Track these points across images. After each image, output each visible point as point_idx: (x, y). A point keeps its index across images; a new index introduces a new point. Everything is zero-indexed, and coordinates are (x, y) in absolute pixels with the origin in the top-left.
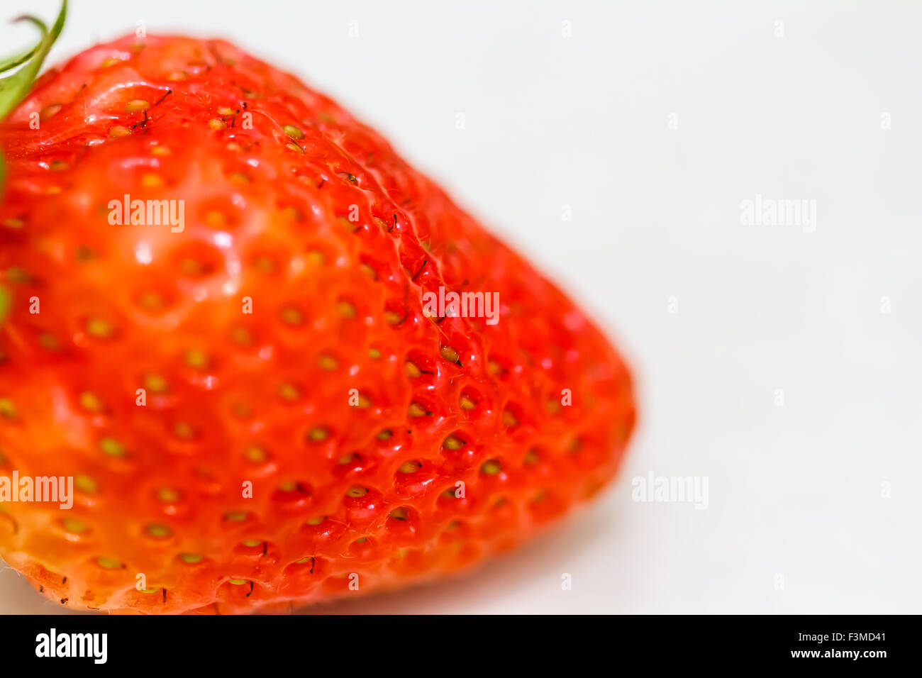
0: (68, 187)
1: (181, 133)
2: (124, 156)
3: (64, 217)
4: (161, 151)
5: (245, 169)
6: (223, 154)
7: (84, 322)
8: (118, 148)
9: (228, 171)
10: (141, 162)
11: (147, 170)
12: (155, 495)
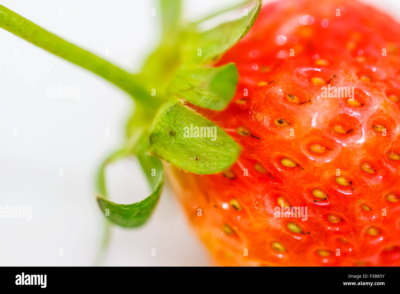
0: (271, 83)
1: (333, 52)
2: (302, 66)
3: (269, 100)
4: (321, 62)
5: (369, 74)
6: (356, 64)
7: (280, 159)
8: (298, 61)
9: (359, 75)
10: (310, 69)
11: (314, 74)
12: (316, 253)
